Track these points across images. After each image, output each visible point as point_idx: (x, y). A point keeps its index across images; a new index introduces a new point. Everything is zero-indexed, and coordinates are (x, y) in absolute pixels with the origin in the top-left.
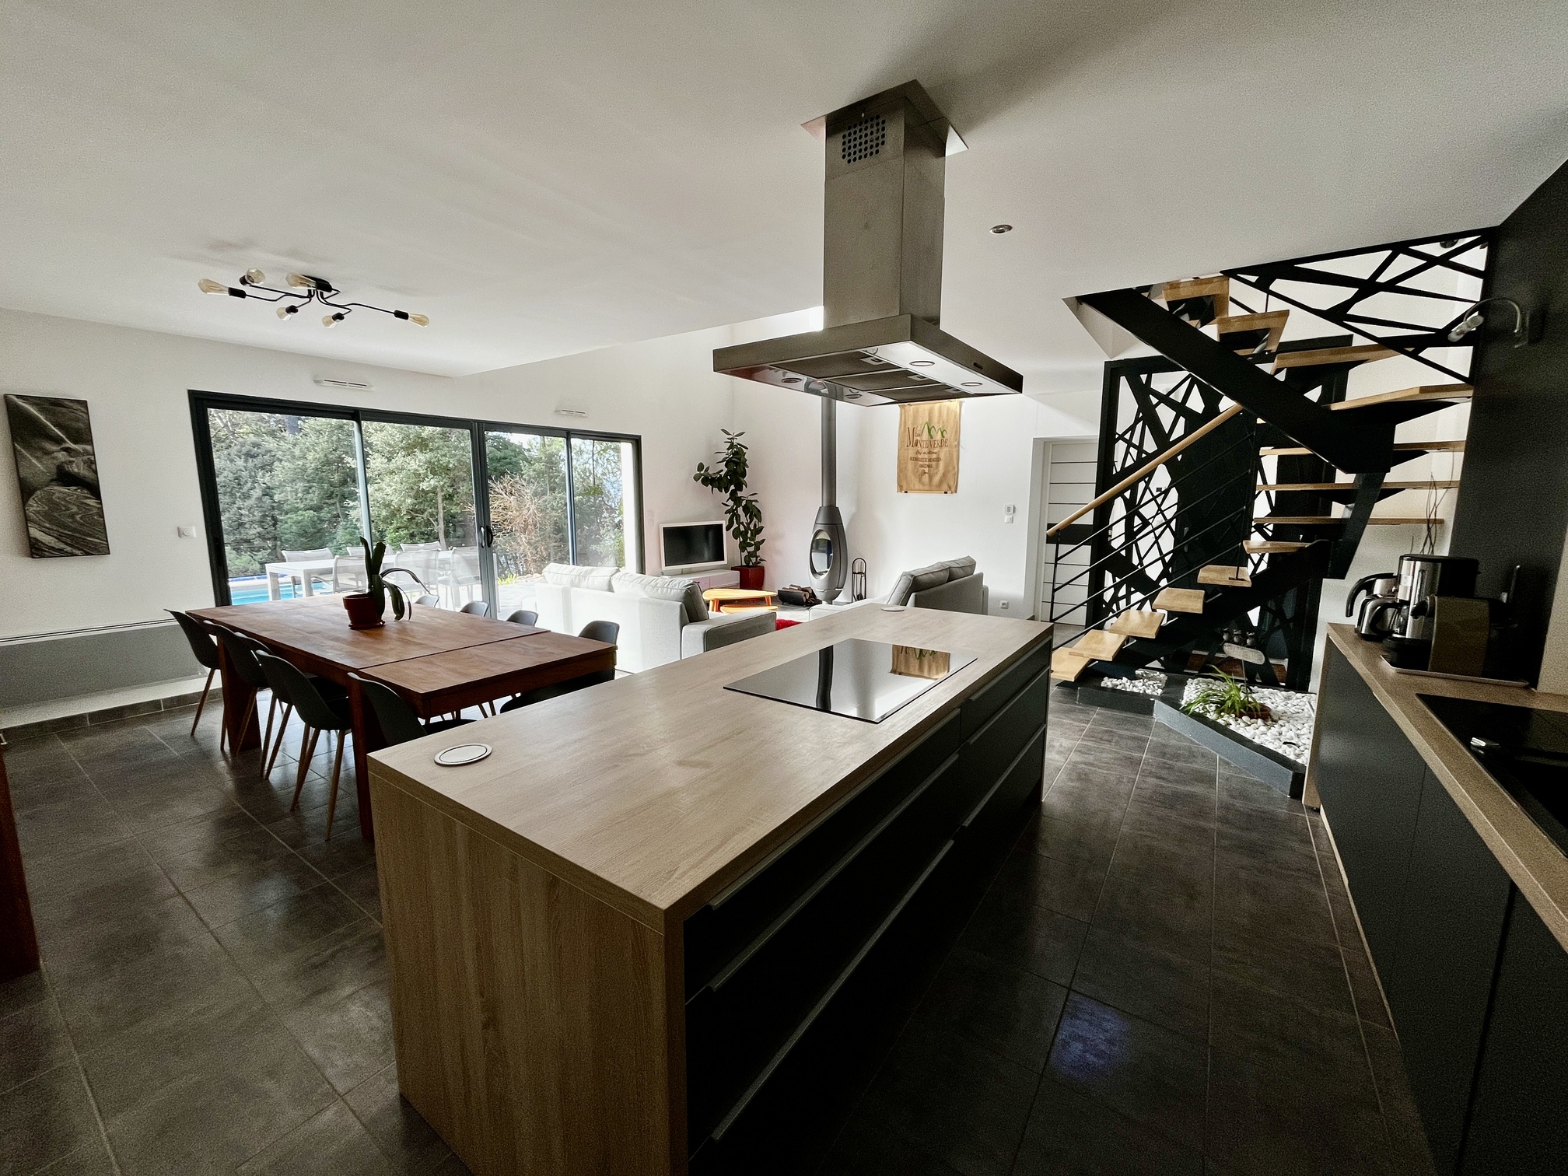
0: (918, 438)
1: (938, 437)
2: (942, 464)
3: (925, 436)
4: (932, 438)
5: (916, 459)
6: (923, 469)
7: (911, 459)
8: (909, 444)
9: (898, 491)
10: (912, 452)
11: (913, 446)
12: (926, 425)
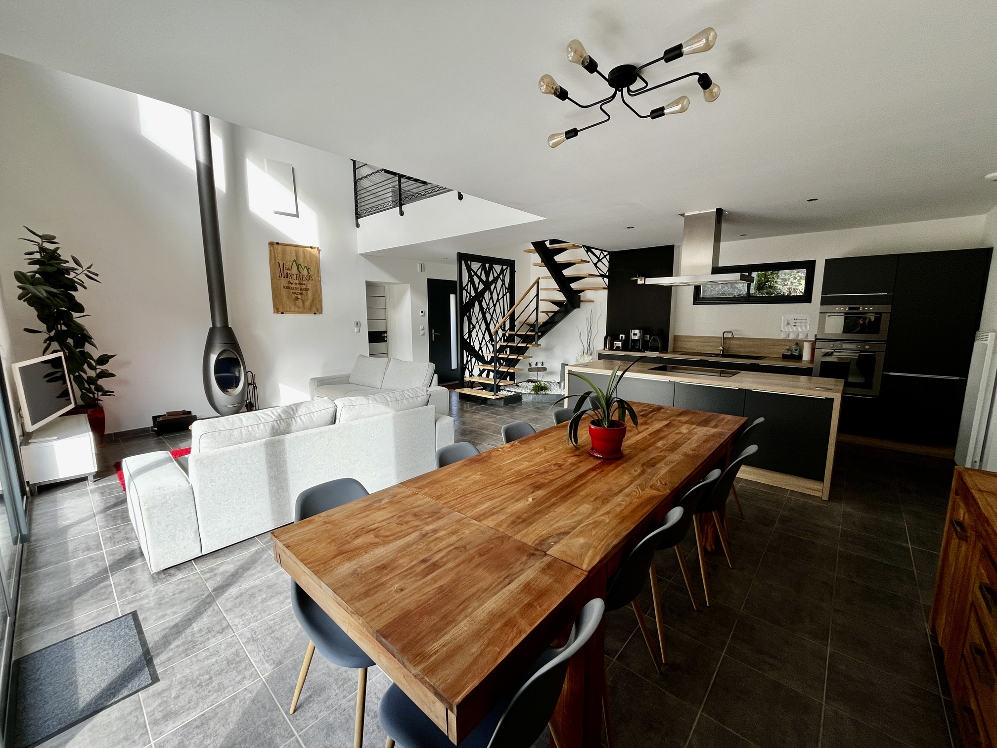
1: (305, 272)
2: (310, 293)
3: (294, 270)
4: (300, 273)
6: (296, 295)
7: (284, 287)
8: (280, 276)
9: (274, 313)
10: (284, 282)
11: (284, 277)
12: (294, 262)
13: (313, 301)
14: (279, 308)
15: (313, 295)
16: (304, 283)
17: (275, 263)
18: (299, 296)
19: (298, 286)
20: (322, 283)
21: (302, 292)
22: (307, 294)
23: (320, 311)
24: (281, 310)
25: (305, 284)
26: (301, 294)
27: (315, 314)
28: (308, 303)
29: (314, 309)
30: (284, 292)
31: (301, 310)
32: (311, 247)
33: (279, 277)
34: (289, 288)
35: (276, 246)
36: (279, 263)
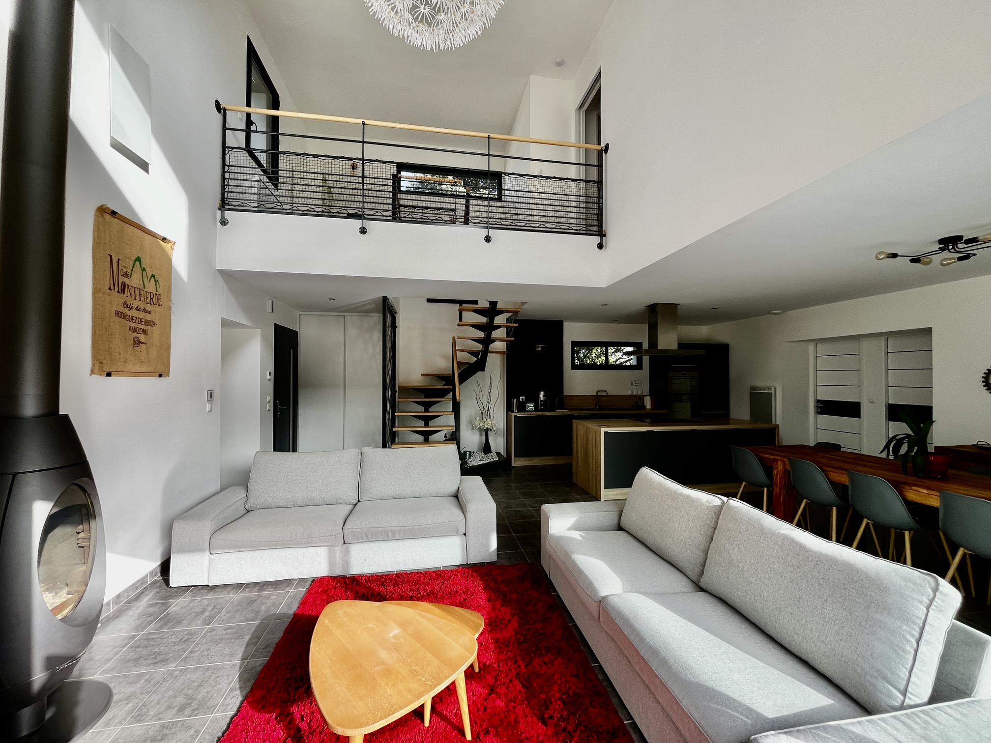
0: (126, 280)
1: (152, 287)
2: (156, 332)
3: (136, 280)
4: (144, 287)
7: (117, 313)
8: (112, 287)
10: (117, 301)
11: (118, 292)
12: (138, 263)
13: (160, 348)
14: (102, 363)
15: (161, 336)
16: (149, 309)
17: (105, 257)
18: (142, 338)
19: (141, 315)
20: (172, 314)
21: (145, 328)
22: (152, 334)
23: (167, 371)
24: (107, 369)
25: (150, 313)
26: (144, 332)
27: (161, 376)
28: (153, 354)
29: (160, 367)
30: (115, 325)
32: (164, 239)
33: (110, 289)
34: (123, 316)
35: (108, 217)
36: (111, 256)
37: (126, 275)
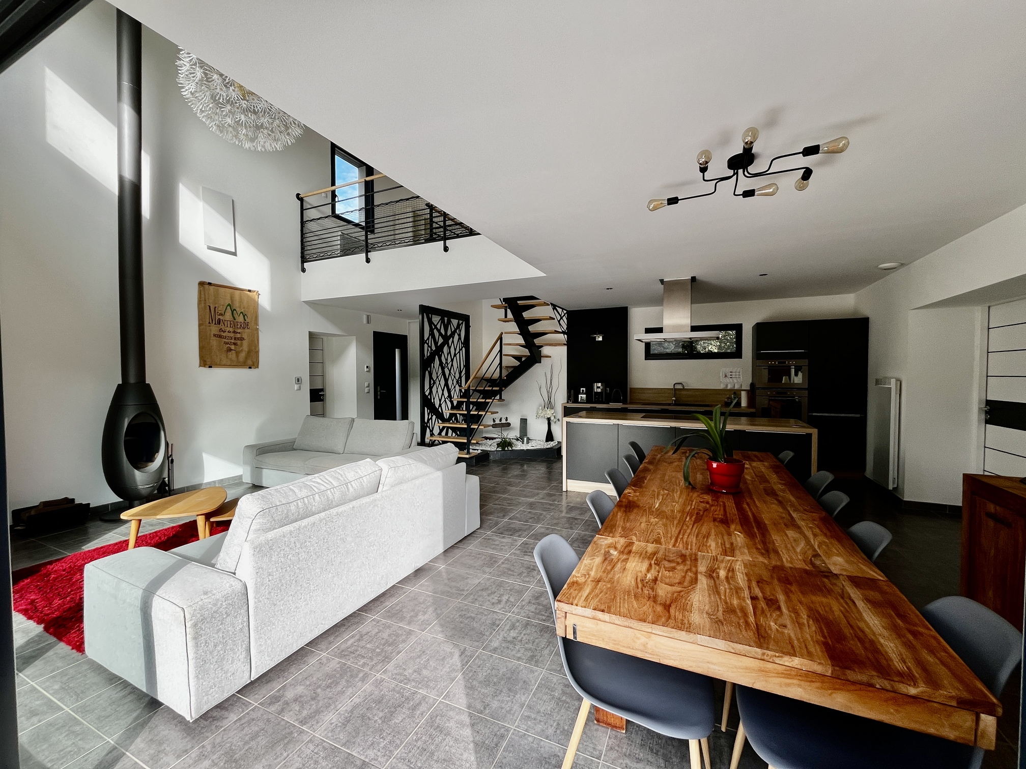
0: (221, 317)
1: (241, 319)
2: (245, 343)
3: (228, 316)
4: (235, 319)
5: (220, 336)
6: (228, 345)
7: (215, 335)
8: (211, 322)
9: (200, 366)
10: (214, 329)
11: (215, 324)
12: (229, 307)
13: (249, 352)
14: (207, 360)
15: (249, 345)
16: (239, 331)
17: (205, 307)
18: (233, 347)
19: (232, 335)
20: (260, 332)
21: (236, 342)
22: (242, 344)
23: (256, 365)
24: (209, 363)
25: (239, 333)
26: (235, 344)
27: (250, 368)
28: (242, 355)
29: (250, 362)
30: (214, 342)
31: (235, 364)
32: (250, 291)
33: (209, 323)
35: (207, 286)
36: (210, 306)
37: (221, 314)
